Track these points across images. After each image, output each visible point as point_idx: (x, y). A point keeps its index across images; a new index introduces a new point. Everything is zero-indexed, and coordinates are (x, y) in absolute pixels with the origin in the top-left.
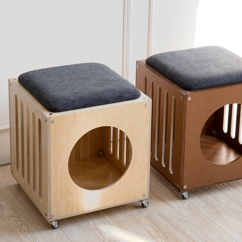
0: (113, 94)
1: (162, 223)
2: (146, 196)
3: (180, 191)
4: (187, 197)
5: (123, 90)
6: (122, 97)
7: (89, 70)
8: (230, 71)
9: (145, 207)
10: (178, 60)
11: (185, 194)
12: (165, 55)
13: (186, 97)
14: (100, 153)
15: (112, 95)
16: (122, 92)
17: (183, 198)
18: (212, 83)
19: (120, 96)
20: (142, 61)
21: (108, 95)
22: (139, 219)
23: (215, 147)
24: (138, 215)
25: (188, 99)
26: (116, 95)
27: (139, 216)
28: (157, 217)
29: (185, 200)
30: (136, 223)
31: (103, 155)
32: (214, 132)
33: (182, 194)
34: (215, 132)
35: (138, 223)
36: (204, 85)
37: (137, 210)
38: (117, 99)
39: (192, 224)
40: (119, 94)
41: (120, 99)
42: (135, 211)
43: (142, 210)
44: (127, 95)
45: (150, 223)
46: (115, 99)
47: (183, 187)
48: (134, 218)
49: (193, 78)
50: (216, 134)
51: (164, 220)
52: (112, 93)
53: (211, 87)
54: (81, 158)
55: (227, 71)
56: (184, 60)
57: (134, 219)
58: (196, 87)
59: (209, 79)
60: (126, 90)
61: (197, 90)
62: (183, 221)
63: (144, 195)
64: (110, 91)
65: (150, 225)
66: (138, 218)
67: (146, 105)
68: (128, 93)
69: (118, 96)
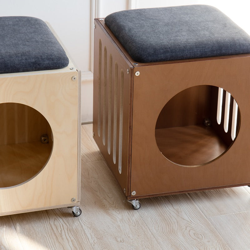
0: (26, 59)
1: (90, 240)
2: (75, 202)
3: (127, 197)
4: (138, 206)
5: (41, 54)
6: (39, 64)
7: (14, 25)
8: (204, 39)
9: (76, 216)
10: (143, 20)
11: (135, 203)
12: (130, 13)
13: (132, 71)
14: (43, 138)
15: (23, 61)
16: (40, 58)
17: (133, 208)
18: (174, 54)
19: (35, 63)
20: (100, 20)
21: (18, 60)
22: (61, 231)
23: (202, 142)
24: (63, 226)
25: (136, 74)
26: (29, 61)
27: (62, 228)
28: (86, 232)
29: (135, 211)
30: (55, 237)
31: (46, 141)
32: (206, 122)
33: (130, 202)
34: (208, 123)
35: (57, 237)
36: (162, 56)
37: (64, 220)
38: (30, 66)
39: (129, 245)
40: (33, 60)
41: (35, 67)
42: (61, 220)
43: (70, 219)
44: (47, 62)
45: (72, 238)
46: (27, 66)
47: (131, 194)
48: (55, 229)
49: (149, 45)
50: (209, 124)
51: (93, 236)
52: (24, 58)
53: (172, 60)
54: (17, 142)
55: (200, 39)
56: (151, 21)
57: (53, 231)
58: (150, 58)
59: (170, 48)
60: (46, 55)
61: (151, 62)
62: (119, 240)
63: (73, 200)
64: (23, 54)
65: (72, 241)
66: (59, 230)
67: (73, 78)
68: (48, 59)
69: (32, 63)
